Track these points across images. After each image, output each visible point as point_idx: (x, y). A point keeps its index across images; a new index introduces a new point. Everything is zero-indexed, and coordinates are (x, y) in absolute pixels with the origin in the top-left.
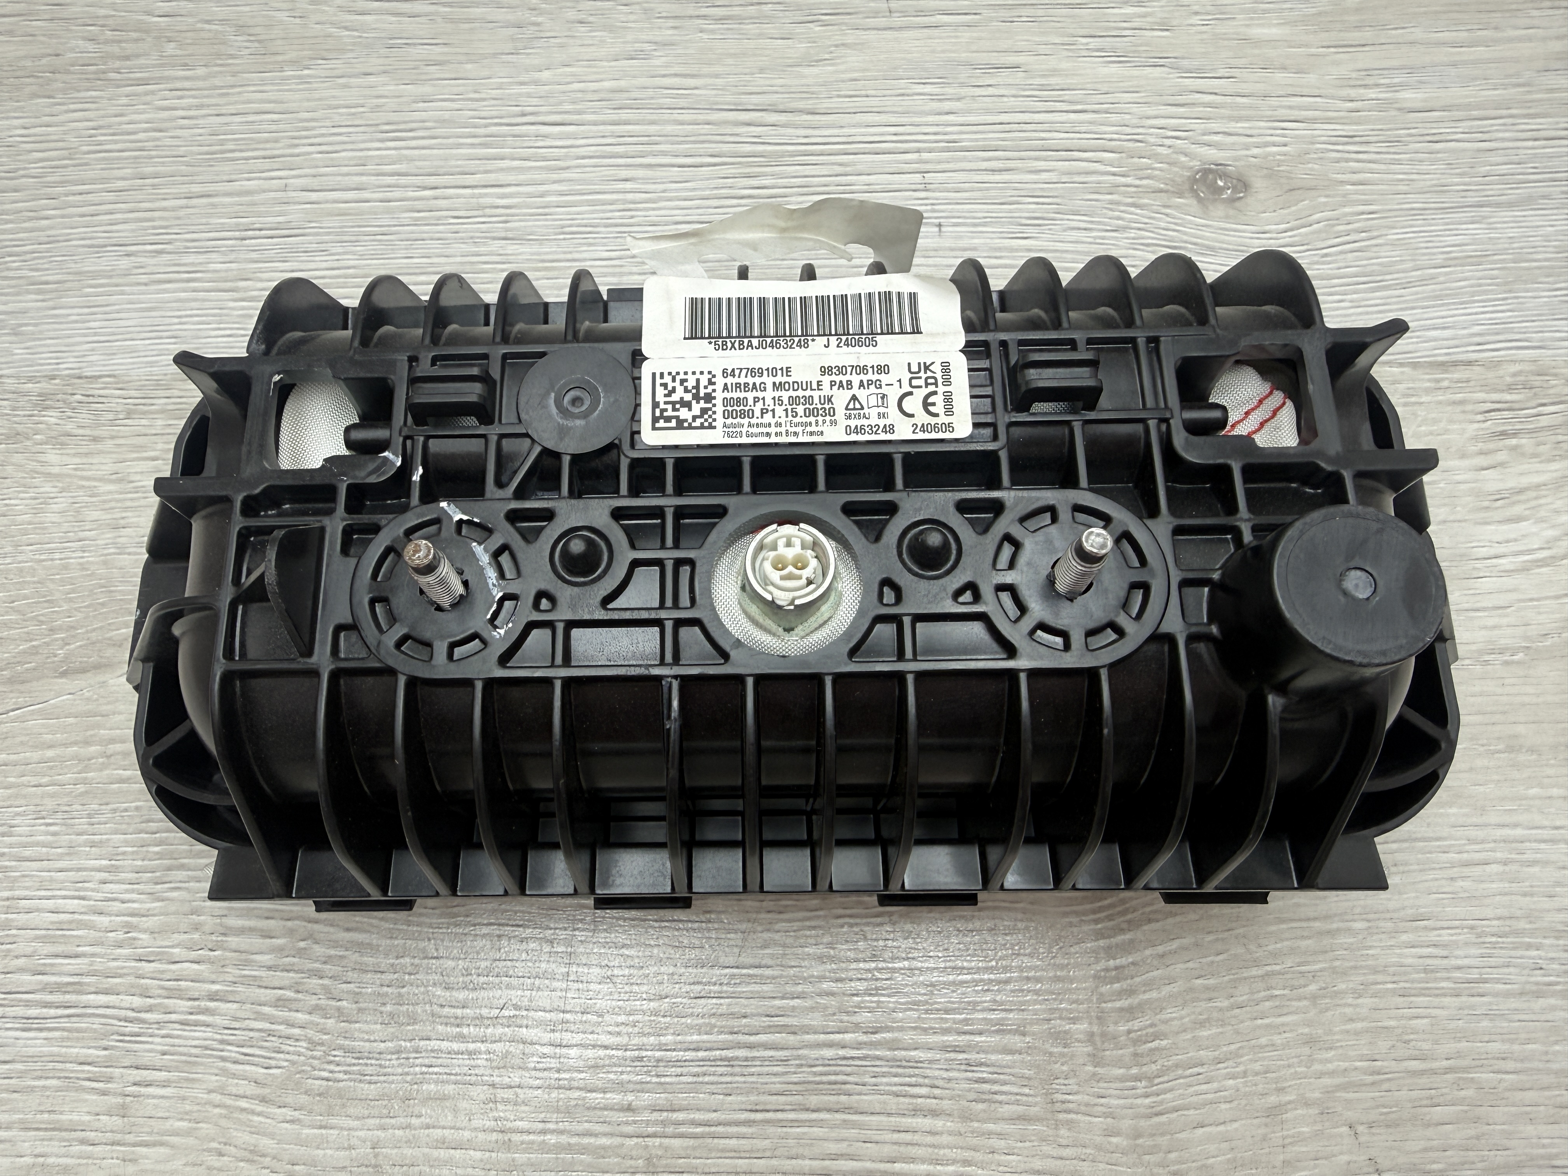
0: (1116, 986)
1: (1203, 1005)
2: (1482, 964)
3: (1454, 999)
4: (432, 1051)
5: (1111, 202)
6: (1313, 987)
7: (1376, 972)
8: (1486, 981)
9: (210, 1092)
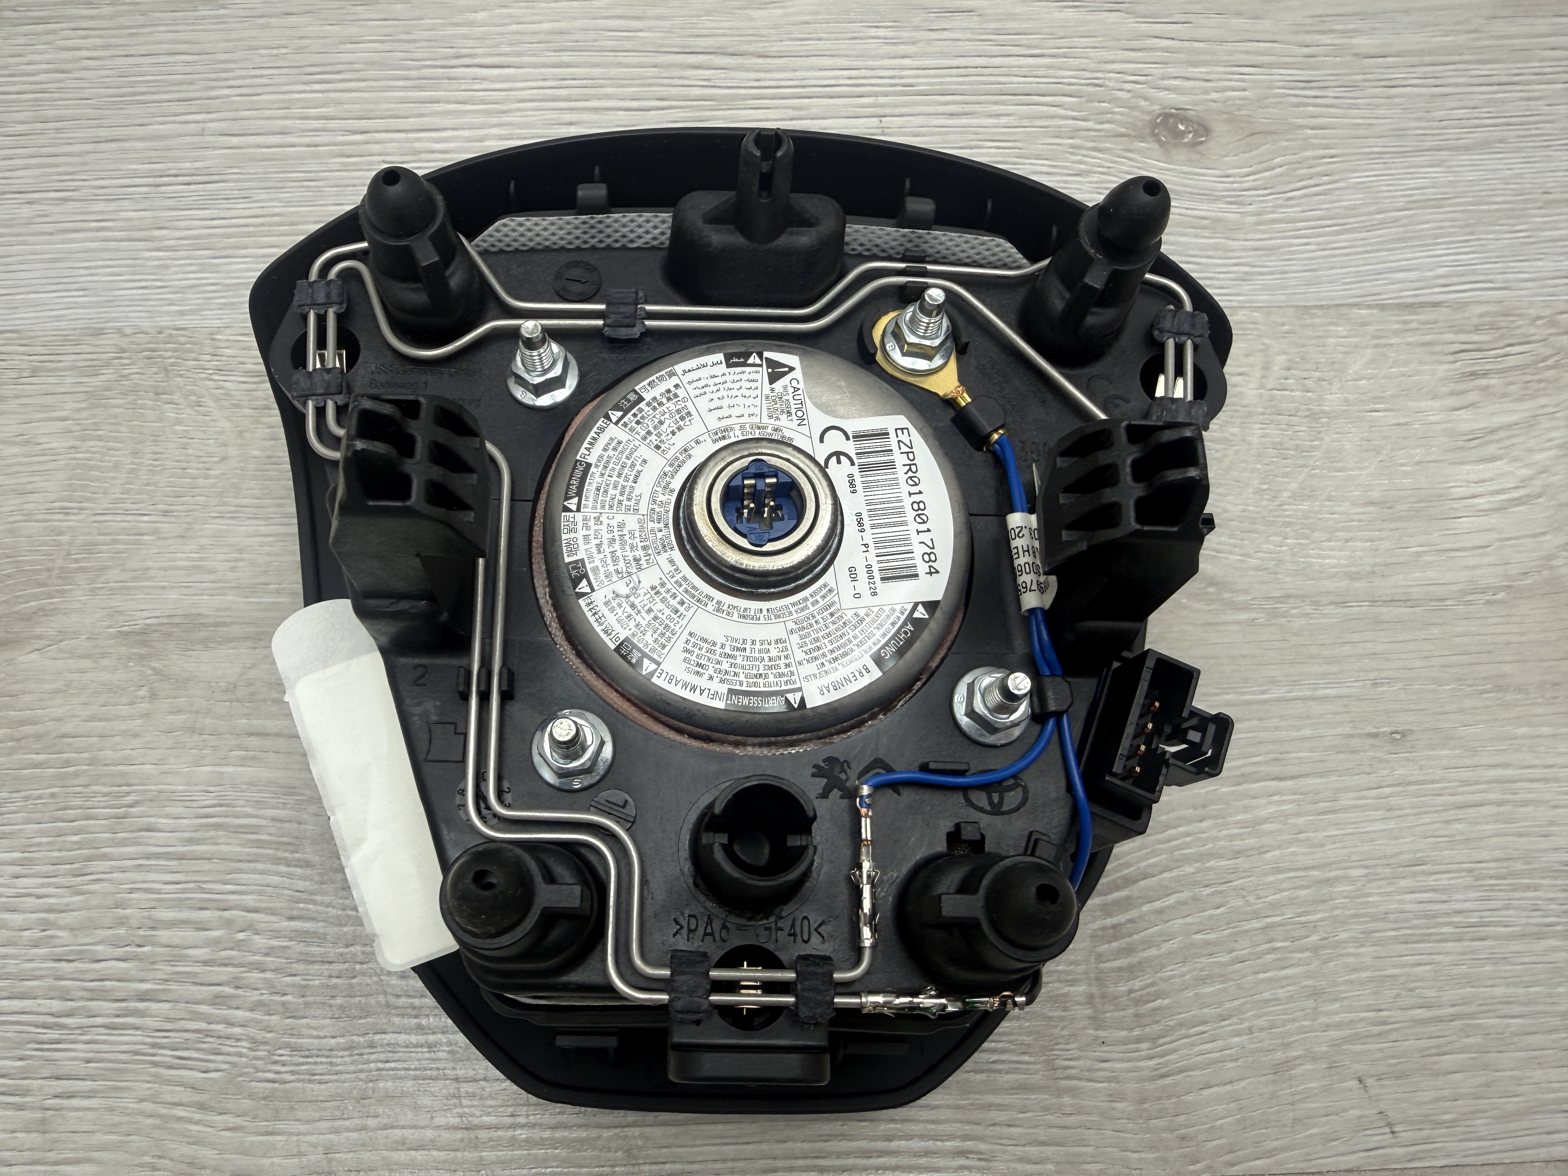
0: (1114, 945)
1: (1204, 960)
2: (1482, 907)
3: (1456, 944)
4: (388, 1045)
5: (1072, 146)
6: (1314, 938)
7: (1375, 919)
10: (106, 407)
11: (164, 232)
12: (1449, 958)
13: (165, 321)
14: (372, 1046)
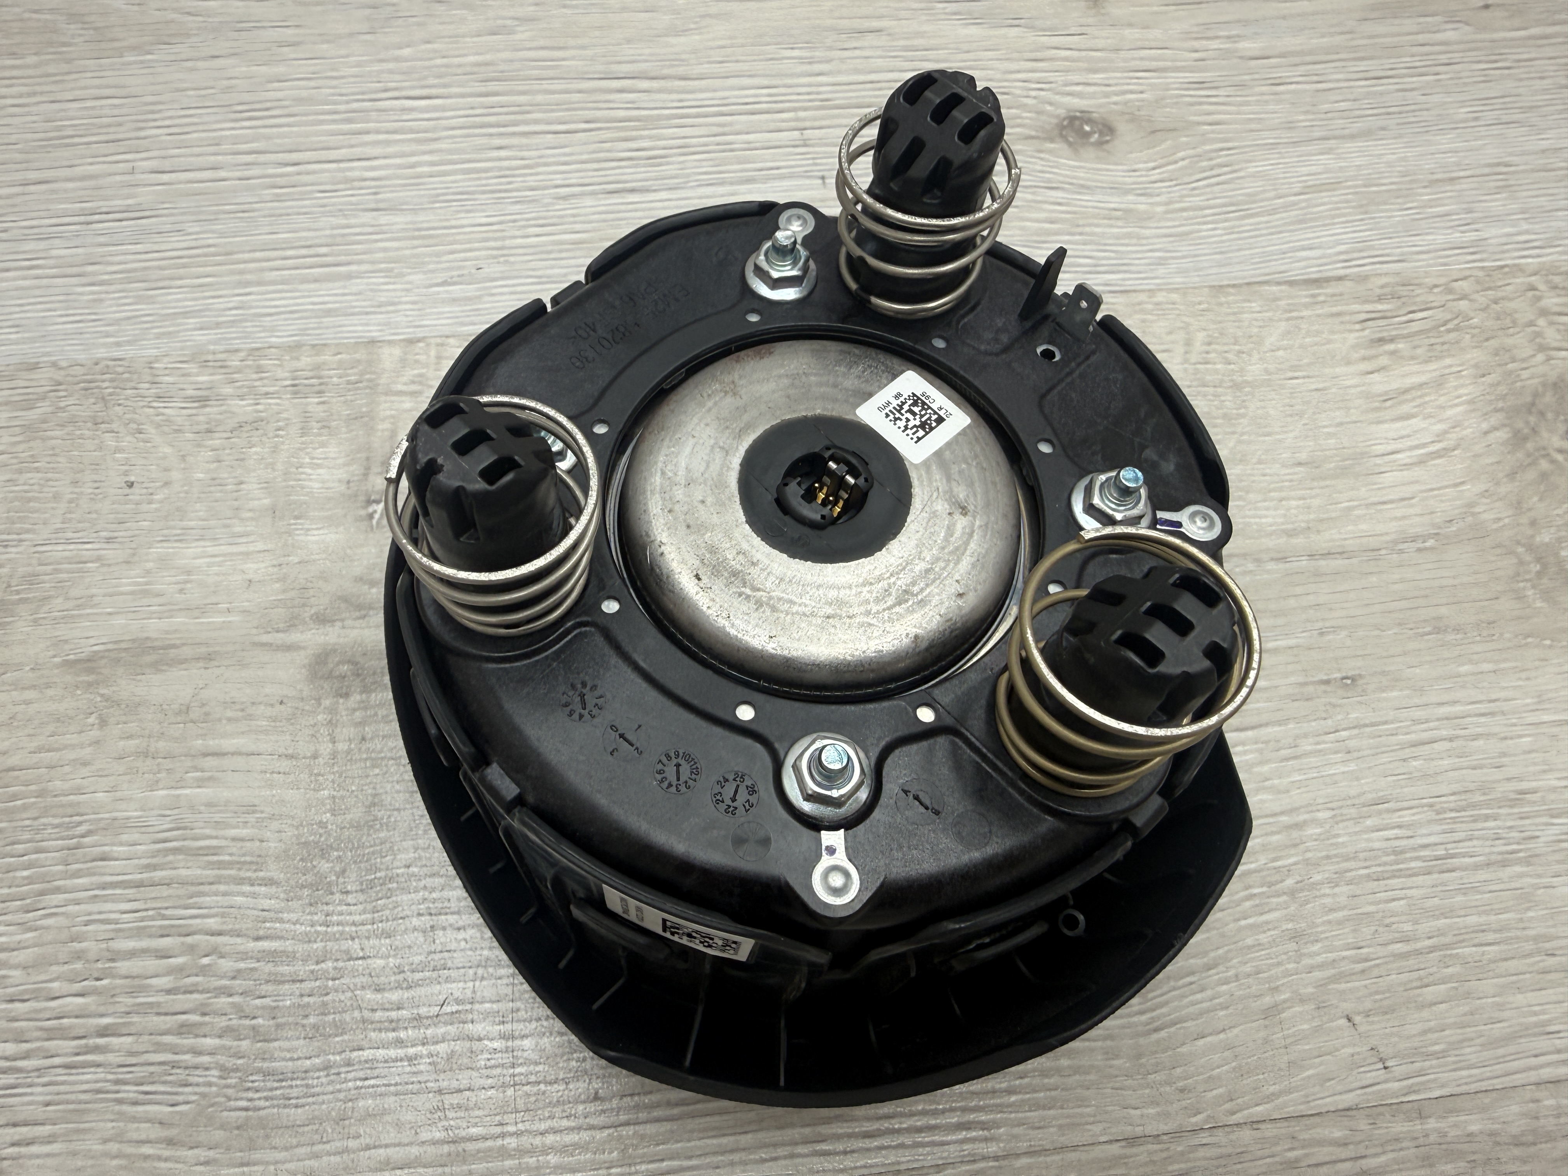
10: (43, 439)
11: (96, 268)
12: (1421, 892)
13: (101, 353)
14: (349, 1063)
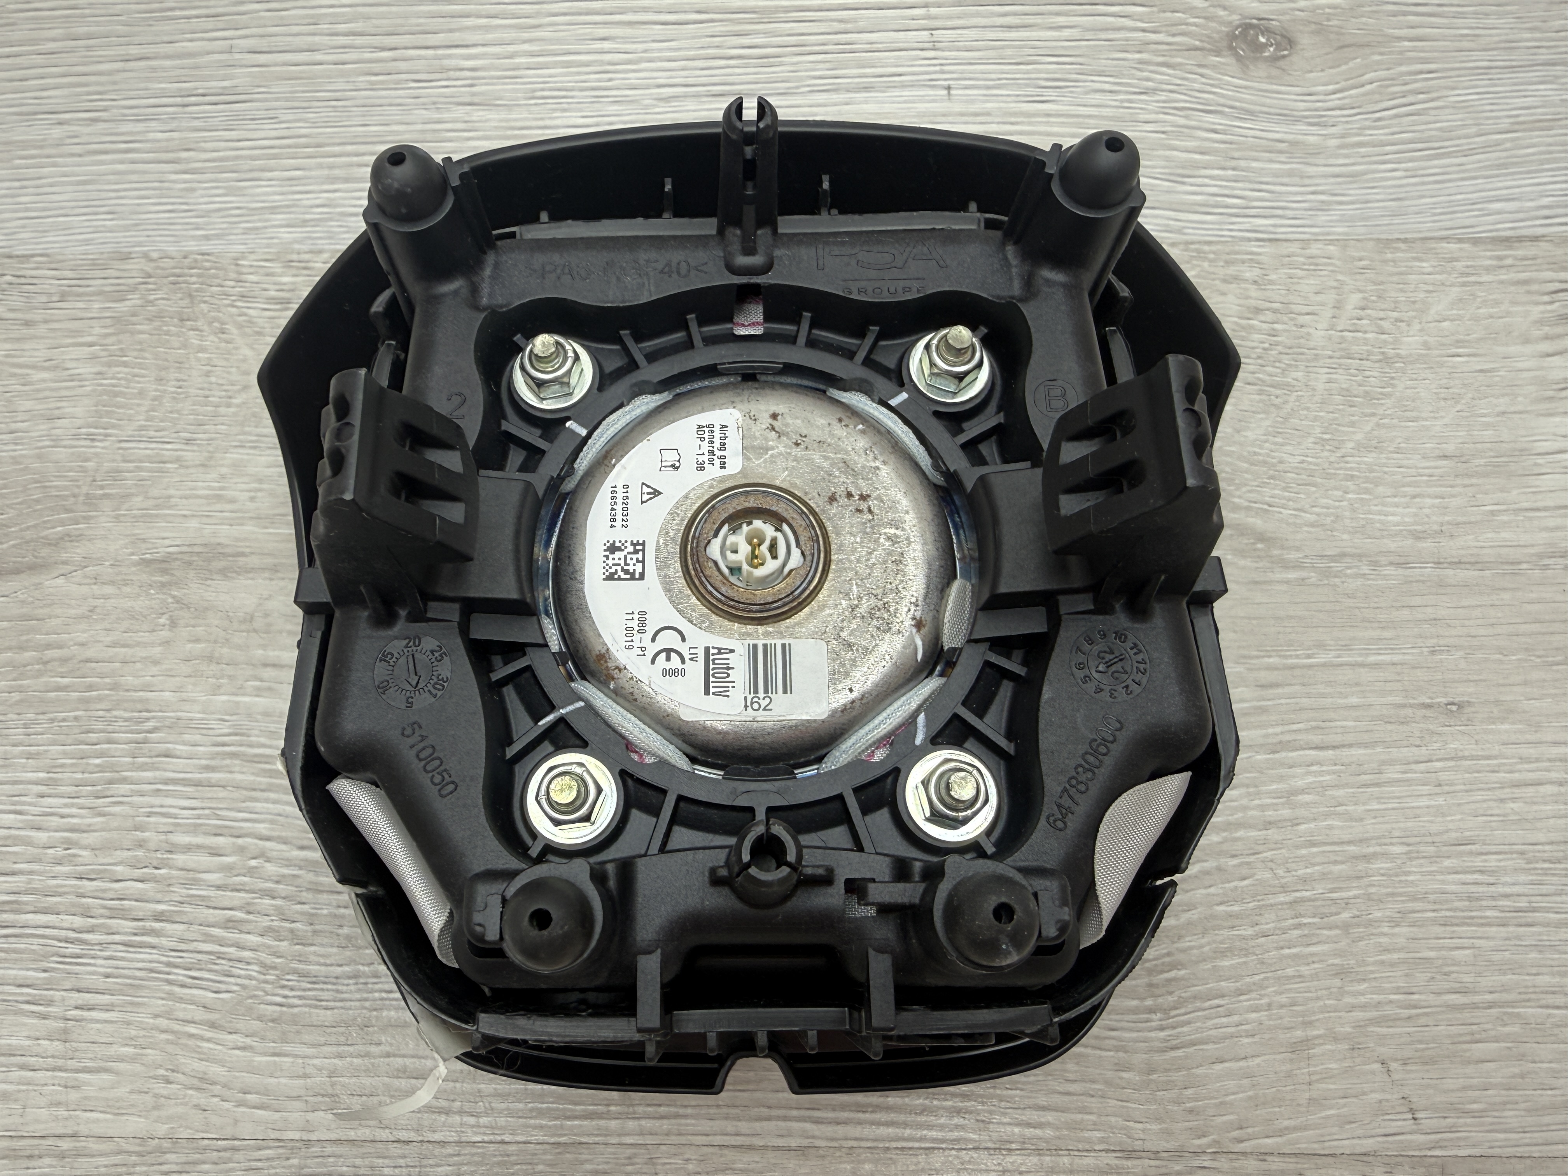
1: (1225, 932)
2: (1531, 892)
3: (1502, 929)
5: (1141, 62)
6: (1345, 915)
7: (1414, 899)
8: (1534, 910)
9: (156, 1016)
10: (132, 333)
11: (191, 154)
12: (1491, 943)
13: (192, 246)
